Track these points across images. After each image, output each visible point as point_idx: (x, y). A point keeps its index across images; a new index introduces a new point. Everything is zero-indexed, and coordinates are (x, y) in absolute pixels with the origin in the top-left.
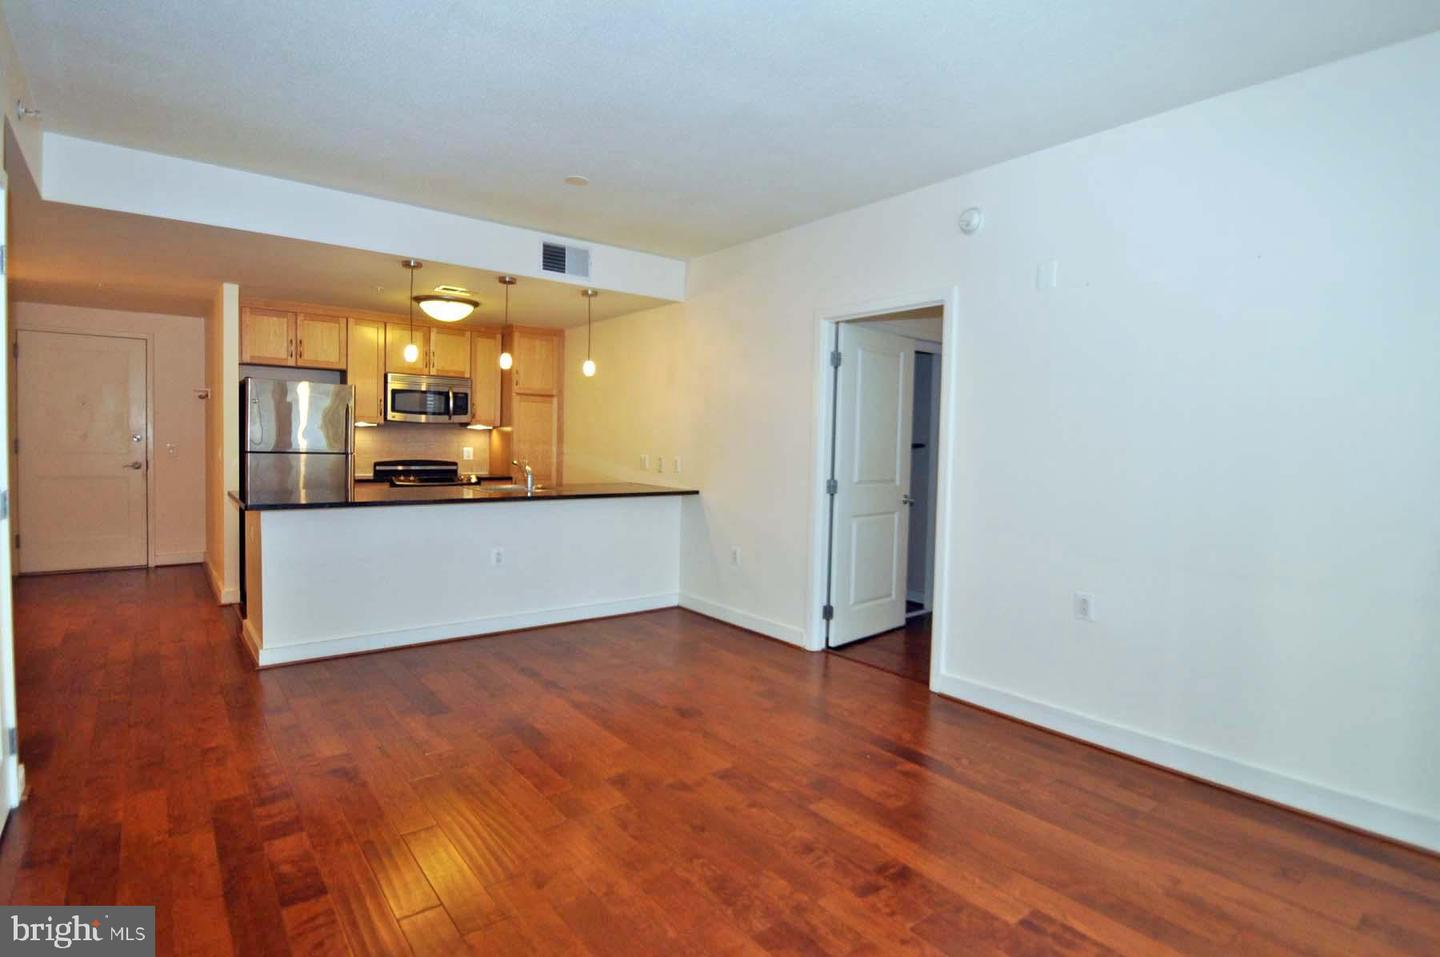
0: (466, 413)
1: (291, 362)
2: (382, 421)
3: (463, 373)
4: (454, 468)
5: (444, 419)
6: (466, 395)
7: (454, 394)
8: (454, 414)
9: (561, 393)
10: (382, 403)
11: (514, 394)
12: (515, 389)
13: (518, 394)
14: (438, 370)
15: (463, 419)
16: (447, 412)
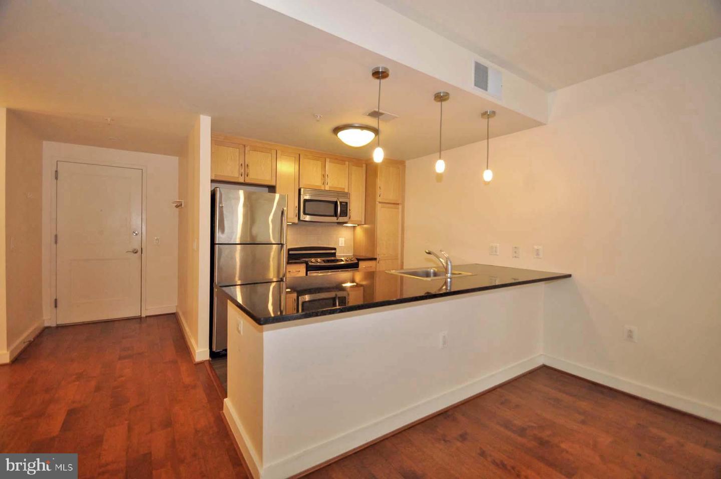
0: (346, 216)
1: (241, 180)
2: (296, 221)
3: (344, 189)
4: (333, 251)
5: (334, 219)
6: (347, 203)
7: (341, 203)
8: (340, 216)
9: (403, 204)
10: (297, 209)
11: (377, 203)
12: (379, 199)
13: (380, 202)
14: (330, 187)
15: (341, 219)
16: (336, 215)
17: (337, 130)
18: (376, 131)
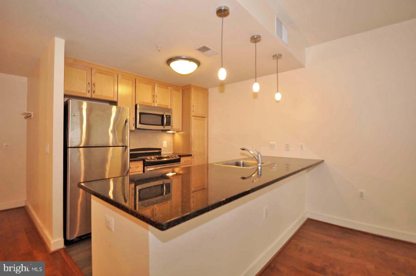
0: (170, 125)
1: (89, 95)
2: (133, 128)
3: (168, 106)
4: (160, 151)
5: (161, 128)
6: (170, 116)
7: (166, 116)
8: (166, 125)
9: (207, 117)
10: (134, 119)
11: (191, 116)
12: (192, 114)
13: (193, 116)
14: (158, 104)
15: (167, 128)
16: (162, 124)
17: (170, 61)
18: (198, 63)
